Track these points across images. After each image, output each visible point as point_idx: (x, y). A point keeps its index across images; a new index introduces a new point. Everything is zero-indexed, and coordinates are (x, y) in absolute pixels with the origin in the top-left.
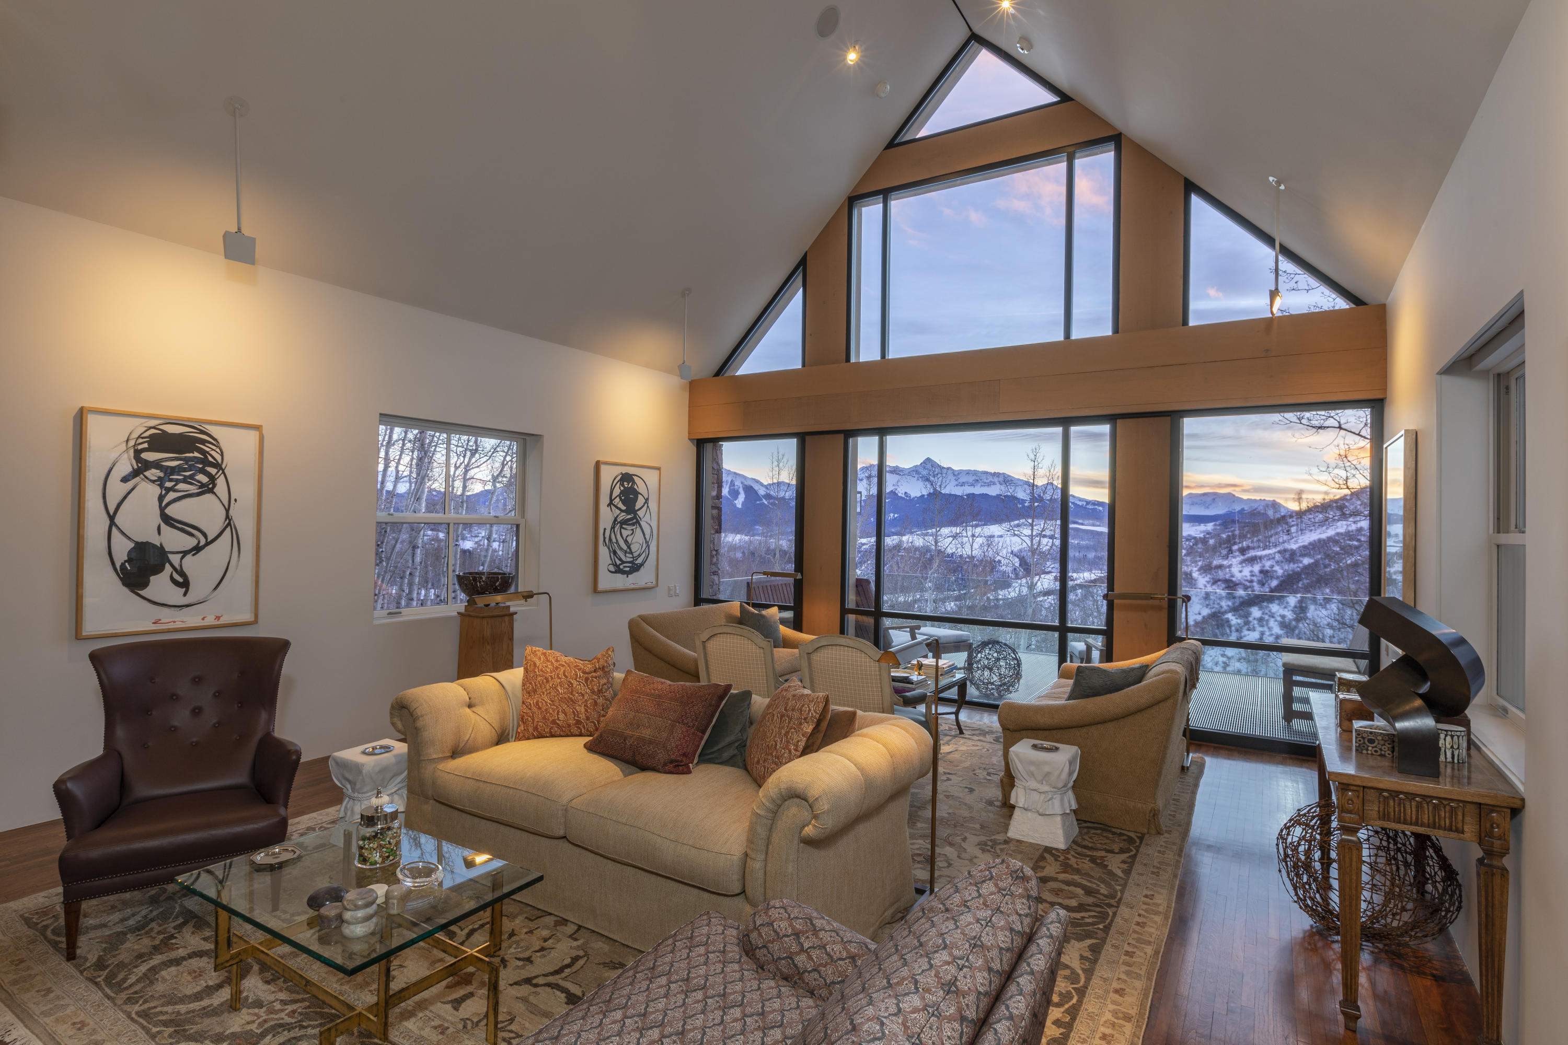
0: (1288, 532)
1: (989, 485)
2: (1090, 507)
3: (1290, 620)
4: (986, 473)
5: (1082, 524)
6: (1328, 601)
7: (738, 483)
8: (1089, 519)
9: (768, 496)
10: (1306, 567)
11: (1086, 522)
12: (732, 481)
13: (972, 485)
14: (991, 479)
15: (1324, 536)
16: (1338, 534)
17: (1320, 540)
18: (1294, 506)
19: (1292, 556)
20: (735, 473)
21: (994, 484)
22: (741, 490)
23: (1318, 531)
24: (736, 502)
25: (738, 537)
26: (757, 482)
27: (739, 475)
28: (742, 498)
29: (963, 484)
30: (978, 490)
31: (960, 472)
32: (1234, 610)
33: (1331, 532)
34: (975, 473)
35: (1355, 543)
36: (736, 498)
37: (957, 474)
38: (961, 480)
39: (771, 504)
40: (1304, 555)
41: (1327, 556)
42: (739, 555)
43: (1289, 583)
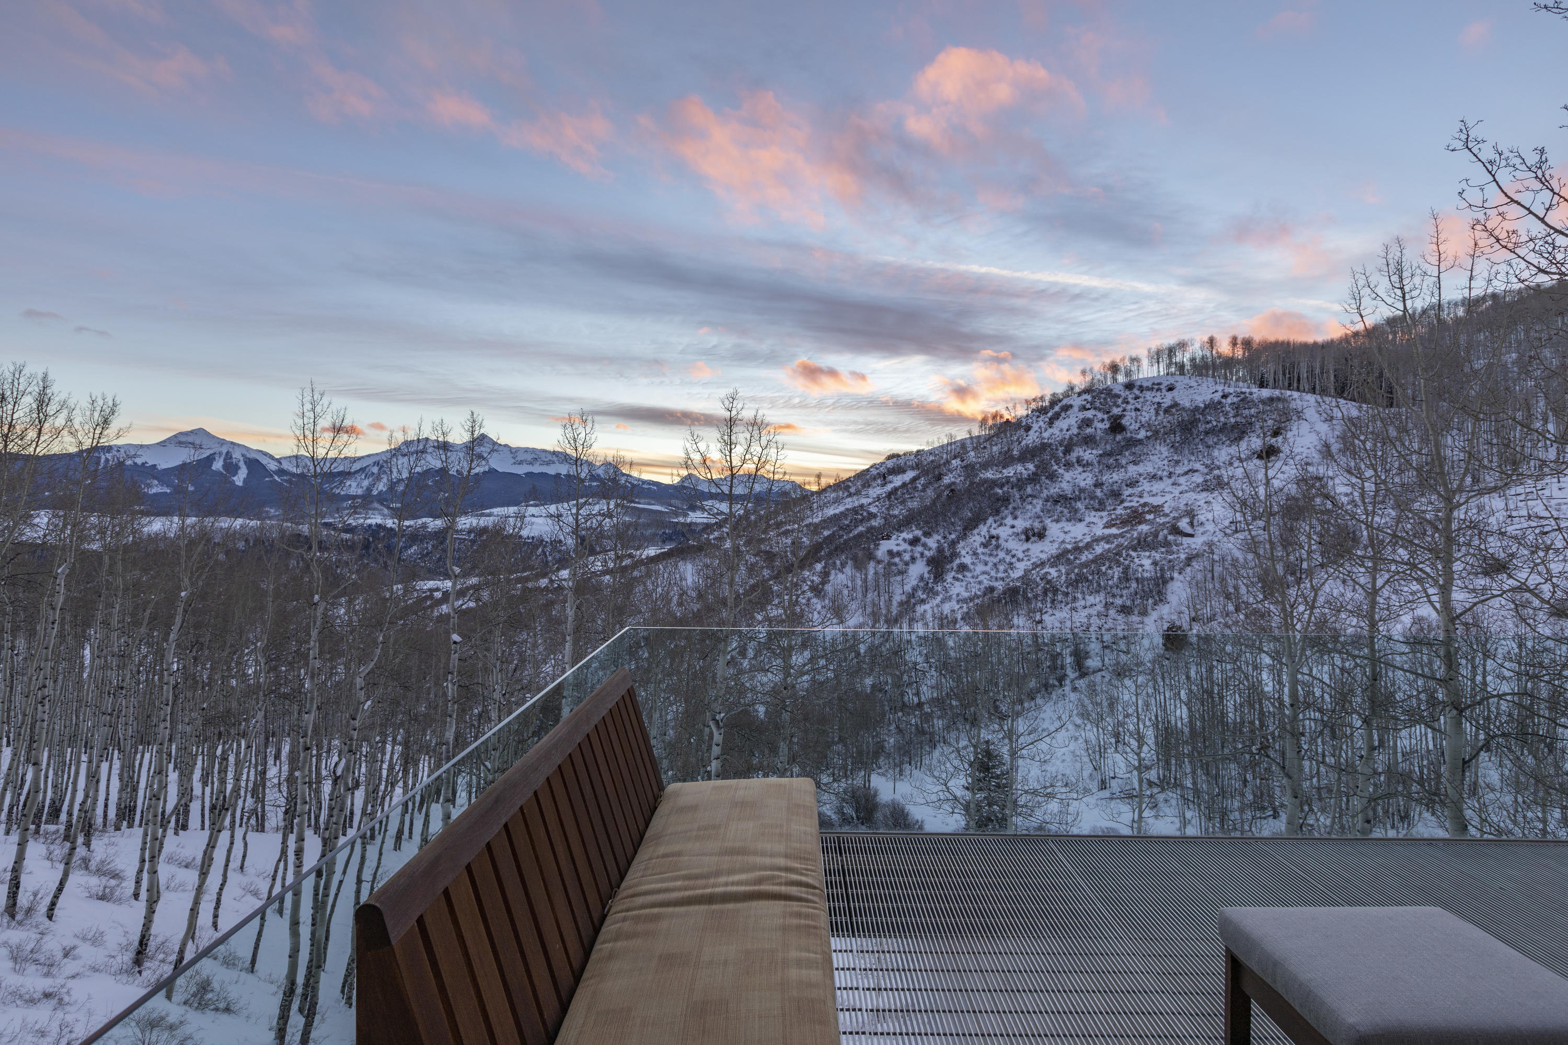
0: (811, 509)
1: (548, 463)
2: (645, 486)
3: (818, 585)
4: (544, 451)
5: (639, 503)
6: (843, 565)
7: (237, 455)
8: (645, 498)
9: (281, 472)
10: (826, 538)
11: (642, 501)
12: (228, 453)
13: (531, 463)
14: (550, 457)
15: (837, 511)
16: (847, 509)
17: (835, 515)
18: (814, 488)
19: (815, 529)
20: (232, 443)
21: (554, 463)
22: (242, 464)
23: (832, 508)
24: (235, 478)
25: (239, 522)
26: (266, 454)
27: (239, 445)
28: (243, 473)
29: (521, 463)
30: (537, 469)
31: (518, 450)
32: (775, 577)
33: (841, 508)
34: (533, 451)
35: (860, 517)
36: (235, 474)
37: (513, 452)
38: (519, 458)
39: (286, 481)
40: (824, 528)
41: (841, 528)
42: (241, 545)
43: (814, 554)
